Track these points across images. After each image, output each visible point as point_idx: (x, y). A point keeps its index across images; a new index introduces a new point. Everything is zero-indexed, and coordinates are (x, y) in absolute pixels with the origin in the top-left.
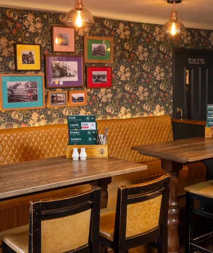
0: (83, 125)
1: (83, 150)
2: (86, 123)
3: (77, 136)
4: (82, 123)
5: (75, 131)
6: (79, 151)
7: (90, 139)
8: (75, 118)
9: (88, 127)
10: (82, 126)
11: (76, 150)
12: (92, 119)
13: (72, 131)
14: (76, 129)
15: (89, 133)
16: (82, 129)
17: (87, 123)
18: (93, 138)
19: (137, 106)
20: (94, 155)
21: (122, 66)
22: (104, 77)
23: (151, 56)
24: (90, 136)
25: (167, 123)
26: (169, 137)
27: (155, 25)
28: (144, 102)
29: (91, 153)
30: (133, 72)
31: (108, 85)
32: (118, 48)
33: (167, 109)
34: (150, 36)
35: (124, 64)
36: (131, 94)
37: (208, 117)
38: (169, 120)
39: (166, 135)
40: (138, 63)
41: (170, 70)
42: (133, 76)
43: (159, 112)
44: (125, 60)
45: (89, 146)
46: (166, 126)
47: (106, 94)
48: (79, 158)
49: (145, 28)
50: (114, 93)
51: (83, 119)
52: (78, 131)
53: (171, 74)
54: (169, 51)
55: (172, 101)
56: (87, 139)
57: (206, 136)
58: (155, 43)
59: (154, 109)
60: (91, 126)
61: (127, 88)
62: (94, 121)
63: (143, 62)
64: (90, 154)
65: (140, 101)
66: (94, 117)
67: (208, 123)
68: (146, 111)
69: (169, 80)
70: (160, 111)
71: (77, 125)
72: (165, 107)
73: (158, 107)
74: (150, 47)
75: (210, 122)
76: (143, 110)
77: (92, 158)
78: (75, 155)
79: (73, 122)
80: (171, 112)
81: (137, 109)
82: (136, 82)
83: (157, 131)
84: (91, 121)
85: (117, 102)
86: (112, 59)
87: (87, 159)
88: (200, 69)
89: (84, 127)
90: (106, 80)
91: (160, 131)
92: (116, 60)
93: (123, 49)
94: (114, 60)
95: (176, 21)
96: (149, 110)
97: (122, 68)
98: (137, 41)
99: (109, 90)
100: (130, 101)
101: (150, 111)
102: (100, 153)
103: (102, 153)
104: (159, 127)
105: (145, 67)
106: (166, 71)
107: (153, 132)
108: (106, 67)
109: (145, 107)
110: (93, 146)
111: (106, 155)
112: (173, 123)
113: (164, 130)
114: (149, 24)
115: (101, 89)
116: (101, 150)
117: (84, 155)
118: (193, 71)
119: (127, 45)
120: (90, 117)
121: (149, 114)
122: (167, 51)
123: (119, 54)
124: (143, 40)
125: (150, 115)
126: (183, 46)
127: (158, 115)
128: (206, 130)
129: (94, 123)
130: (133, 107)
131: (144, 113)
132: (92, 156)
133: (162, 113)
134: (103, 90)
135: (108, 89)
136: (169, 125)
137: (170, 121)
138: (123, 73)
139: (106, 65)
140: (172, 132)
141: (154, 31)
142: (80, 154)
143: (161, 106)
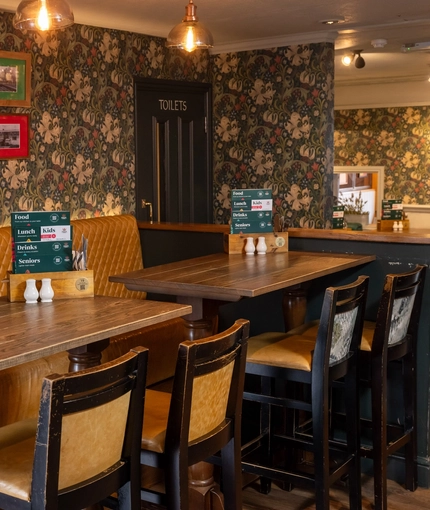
0: (44, 231)
1: (47, 283)
2: (50, 227)
3: (31, 255)
4: (42, 228)
5: (28, 244)
6: (39, 285)
7: (58, 260)
8: (27, 217)
9: (54, 236)
10: (42, 233)
11: (31, 283)
12: (64, 218)
13: (23, 245)
14: (29, 241)
15: (57, 247)
16: (42, 240)
17: (53, 227)
18: (64, 258)
19: (73, 196)
20: (67, 292)
21: (45, 113)
22: (14, 135)
23: (96, 94)
24: (57, 254)
25: (131, 229)
26: (134, 258)
27: (102, 29)
28: (84, 188)
29: (59, 287)
30: (65, 125)
31: (22, 153)
32: (37, 75)
33: (125, 203)
34: (93, 51)
35: (50, 109)
36: (61, 171)
37: (235, 215)
38: (132, 224)
39: (130, 255)
40: (74, 107)
41: (130, 121)
42: (66, 135)
43: (111, 210)
44: (50, 101)
45: (57, 275)
46: (129, 236)
47: (18, 172)
48: (39, 300)
49: (85, 35)
50: (33, 169)
51: (46, 219)
52: (34, 245)
53: (132, 130)
54: (128, 84)
55: (133, 185)
56: (52, 261)
57: (230, 253)
58: (103, 67)
59: (102, 202)
60: (61, 233)
61: (56, 160)
62: (67, 222)
63: (83, 105)
64: (58, 291)
65: (79, 186)
66: (68, 215)
67: (234, 226)
68: (89, 207)
69: (128, 143)
70: (113, 207)
71: (33, 231)
72: (123, 198)
73: (110, 198)
74: (95, 75)
75: (239, 223)
76: (84, 205)
77: (63, 298)
78: (31, 294)
79: (24, 226)
80: (133, 208)
81: (74, 202)
82: (71, 147)
83: (114, 247)
84: (60, 222)
85: (38, 188)
86: (28, 100)
87: (55, 300)
88: (180, 120)
89: (46, 236)
90: (18, 142)
91: (120, 248)
92: (36, 100)
93: (48, 78)
94: (32, 100)
95: (194, 24)
96: (94, 204)
97: (46, 118)
98: (71, 62)
99: (23, 163)
100: (61, 186)
101: (97, 206)
102: (79, 287)
103: (83, 288)
104: (117, 238)
105: (86, 117)
106: (123, 125)
107: (108, 248)
108: (19, 114)
109: (88, 199)
110: (64, 273)
111: (90, 290)
112: (140, 230)
113: (126, 245)
114: (92, 28)
115: (10, 162)
116: (82, 282)
117: (48, 292)
118: (167, 124)
119: (54, 70)
120: (60, 214)
121: (94, 212)
122: (124, 83)
123: (39, 87)
124: (82, 61)
125: (97, 215)
126: (150, 73)
127: (111, 214)
128: (230, 239)
129: (68, 228)
130: (67, 199)
131: (86, 210)
132: (63, 294)
133: (118, 211)
134: (12, 164)
135: (21, 161)
136: (135, 234)
137: (135, 227)
138: (48, 129)
139: (18, 112)
140: (140, 249)
141: (100, 41)
142: (39, 291)
143: (115, 196)
